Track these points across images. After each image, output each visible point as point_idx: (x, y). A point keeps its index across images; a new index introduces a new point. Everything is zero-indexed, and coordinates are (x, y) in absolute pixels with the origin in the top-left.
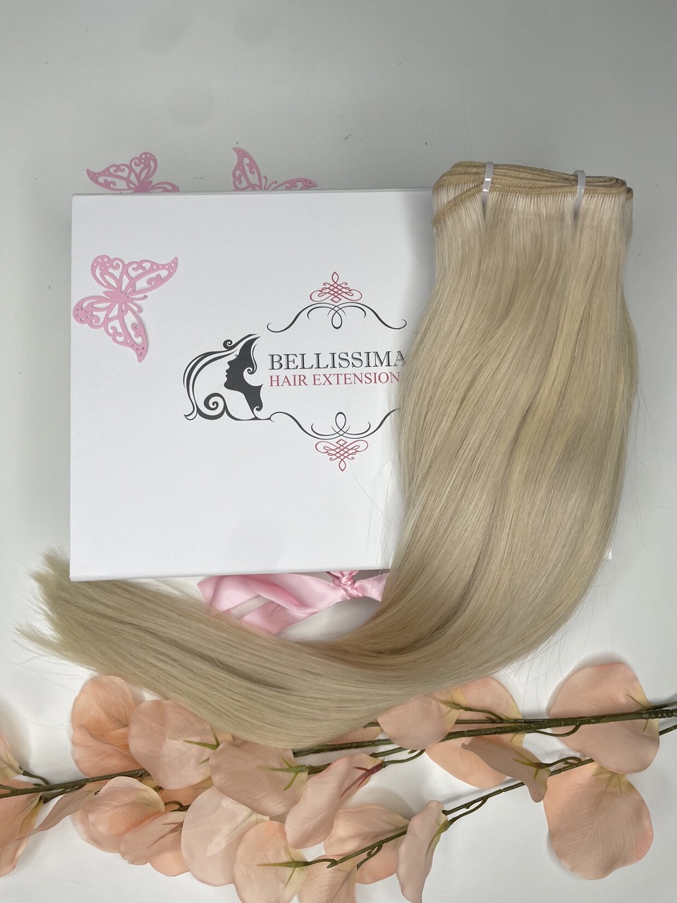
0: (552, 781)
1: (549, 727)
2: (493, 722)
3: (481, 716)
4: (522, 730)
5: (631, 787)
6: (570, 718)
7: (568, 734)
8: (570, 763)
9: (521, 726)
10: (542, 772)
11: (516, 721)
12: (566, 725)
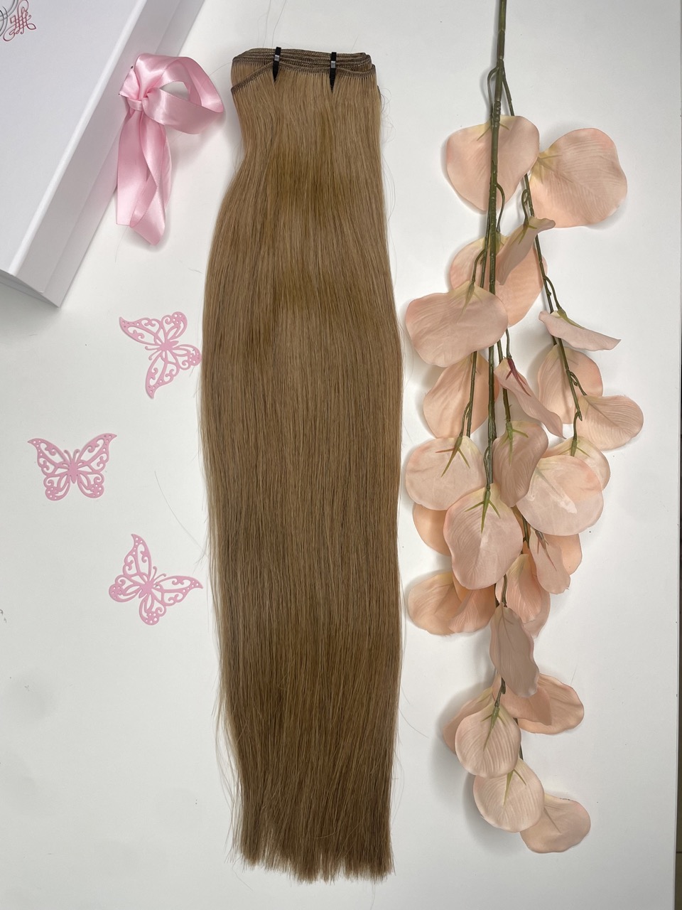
0: (539, 215)
1: (495, 210)
2: (485, 258)
3: (479, 268)
4: (494, 234)
5: (554, 147)
6: (490, 191)
7: (503, 194)
8: (527, 199)
9: (492, 234)
10: (532, 222)
11: (487, 239)
12: (495, 197)
